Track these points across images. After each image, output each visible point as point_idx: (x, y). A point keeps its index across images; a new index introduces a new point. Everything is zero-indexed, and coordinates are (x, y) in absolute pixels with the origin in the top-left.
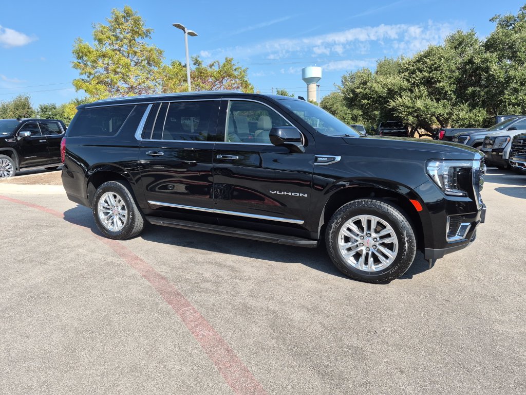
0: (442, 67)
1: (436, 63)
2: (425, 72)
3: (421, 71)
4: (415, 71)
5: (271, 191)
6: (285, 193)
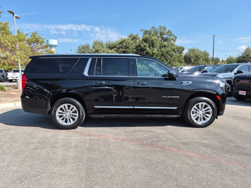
0: (130, 47)
1: (127, 45)
2: (123, 48)
3: (122, 48)
4: (119, 48)
5: (163, 97)
6: (170, 97)
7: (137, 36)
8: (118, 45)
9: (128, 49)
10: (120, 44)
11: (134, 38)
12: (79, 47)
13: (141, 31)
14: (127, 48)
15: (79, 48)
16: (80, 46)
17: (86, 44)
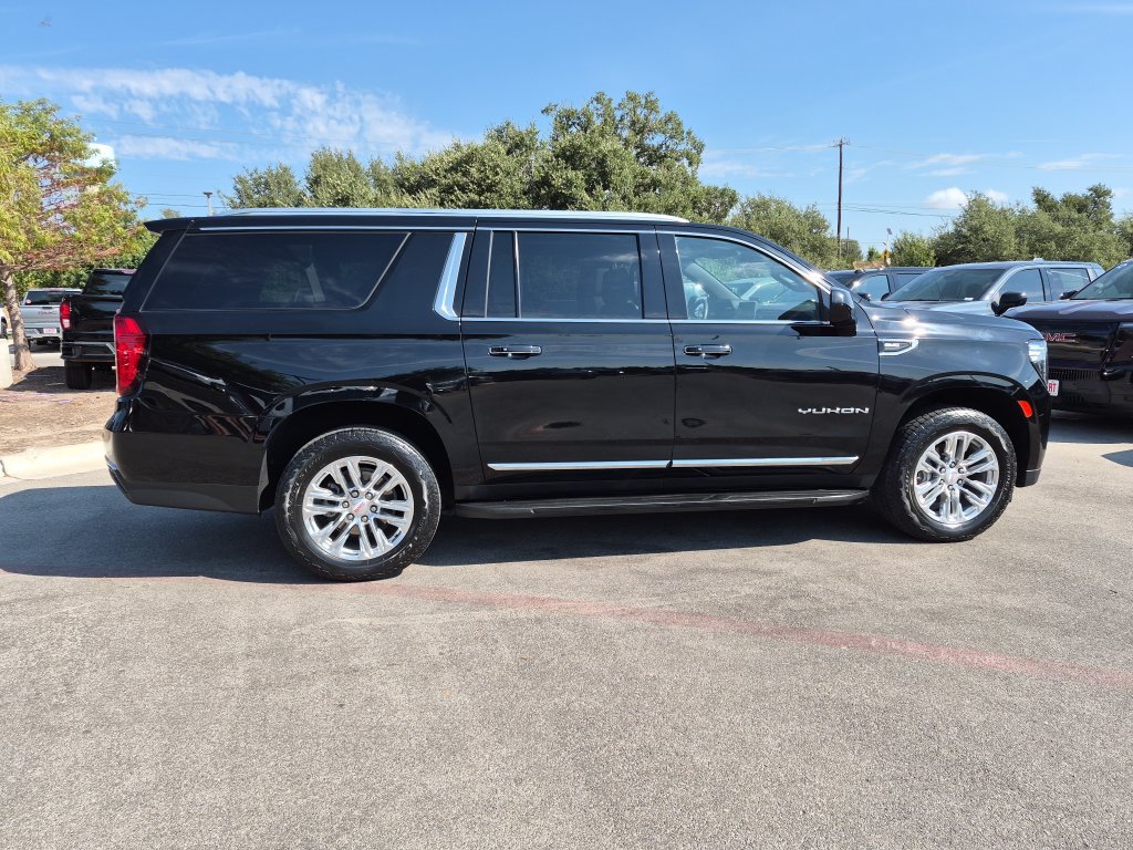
0: (500, 186)
1: (488, 178)
2: (471, 191)
3: (463, 189)
4: (452, 188)
5: (800, 410)
6: (829, 410)
7: (532, 133)
8: (445, 177)
9: (495, 196)
10: (454, 169)
11: (517, 146)
12: (241, 181)
13: (545, 111)
14: (490, 188)
15: (239, 187)
16: (244, 175)
17: (273, 168)
